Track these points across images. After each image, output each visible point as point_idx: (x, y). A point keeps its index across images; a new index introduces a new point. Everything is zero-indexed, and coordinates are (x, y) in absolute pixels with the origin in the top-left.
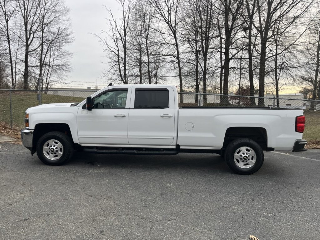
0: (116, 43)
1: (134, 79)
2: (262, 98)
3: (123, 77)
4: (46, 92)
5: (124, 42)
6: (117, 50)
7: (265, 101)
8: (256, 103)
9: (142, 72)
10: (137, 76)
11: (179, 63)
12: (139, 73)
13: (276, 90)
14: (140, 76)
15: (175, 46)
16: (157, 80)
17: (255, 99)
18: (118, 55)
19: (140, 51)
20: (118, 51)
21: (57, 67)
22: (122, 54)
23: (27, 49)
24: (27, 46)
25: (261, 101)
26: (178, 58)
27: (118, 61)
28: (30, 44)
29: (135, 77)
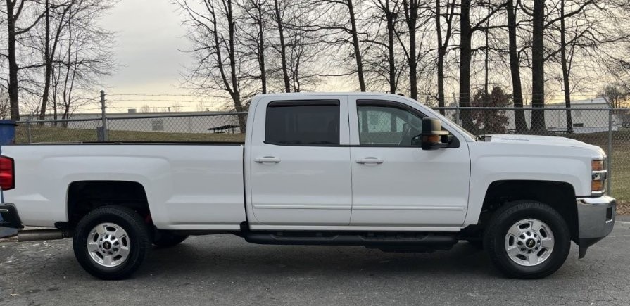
0: (210, 7)
1: (249, 85)
2: (539, 110)
3: (229, 80)
4: (65, 123)
5: (227, 5)
6: (213, 20)
7: (546, 116)
8: (526, 120)
9: (266, 69)
10: (256, 78)
11: (356, 44)
12: (259, 72)
13: (564, 92)
14: (263, 78)
15: (346, 6)
16: (299, 85)
17: (525, 112)
18: (215, 32)
19: (259, 22)
20: (215, 23)
21: (81, 66)
22: (223, 30)
23: (11, 28)
24: (12, 20)
25: (538, 116)
26: (353, 32)
27: (217, 47)
28: (17, 16)
29: (249, 81)
